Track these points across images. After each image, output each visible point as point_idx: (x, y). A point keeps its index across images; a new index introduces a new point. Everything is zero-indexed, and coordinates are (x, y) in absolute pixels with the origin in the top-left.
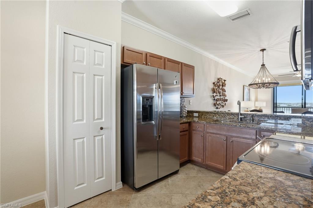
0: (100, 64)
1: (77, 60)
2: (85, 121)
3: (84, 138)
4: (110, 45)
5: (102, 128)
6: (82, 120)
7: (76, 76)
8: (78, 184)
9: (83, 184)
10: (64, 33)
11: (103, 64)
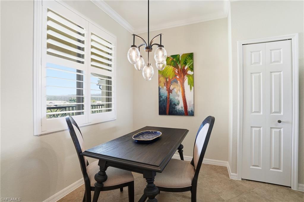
0: (278, 61)
1: (254, 63)
2: (261, 113)
3: (261, 127)
4: (289, 39)
5: (280, 122)
6: (259, 112)
7: (253, 76)
8: (253, 164)
9: (258, 166)
10: (243, 45)
11: (281, 60)
